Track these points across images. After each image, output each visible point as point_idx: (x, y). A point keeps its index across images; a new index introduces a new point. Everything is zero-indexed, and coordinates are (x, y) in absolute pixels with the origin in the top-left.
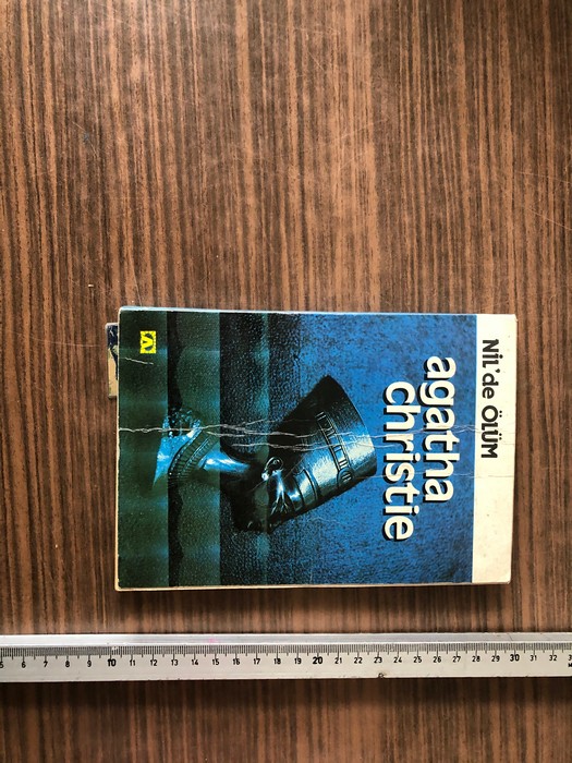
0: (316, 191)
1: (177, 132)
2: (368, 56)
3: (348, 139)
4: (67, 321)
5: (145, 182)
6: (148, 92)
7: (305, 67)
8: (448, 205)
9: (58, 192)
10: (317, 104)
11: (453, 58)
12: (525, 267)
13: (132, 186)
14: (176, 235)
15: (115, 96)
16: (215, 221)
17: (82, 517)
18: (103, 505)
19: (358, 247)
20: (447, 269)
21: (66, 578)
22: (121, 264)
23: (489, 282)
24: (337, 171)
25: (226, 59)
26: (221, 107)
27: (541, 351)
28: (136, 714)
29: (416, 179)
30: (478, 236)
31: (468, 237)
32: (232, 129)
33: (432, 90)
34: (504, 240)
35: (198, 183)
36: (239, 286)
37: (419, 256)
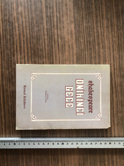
0: (61, 35)
1: (29, 23)
2: (72, 4)
3: (68, 23)
4: (5, 65)
5: (22, 34)
6: (23, 14)
8: (91, 37)
9: (3, 37)
10: (61, 15)
11: (92, 4)
12: (110, 51)
13: (19, 35)
14: (29, 45)
15: (15, 15)
16: (38, 42)
17: (8, 110)
18: (13, 107)
19: (71, 47)
20: (92, 52)
21: (5, 124)
22: (17, 52)
23: (101, 55)
24: (65, 30)
25: (40, 6)
26: (39, 17)
27: (115, 70)
28: (21, 156)
29: (84, 31)
30: (99, 44)
31: (96, 44)
32: (41, 22)
33: (87, 11)
34: (105, 45)
35: (34, 34)
36: (43, 57)
37: (85, 49)
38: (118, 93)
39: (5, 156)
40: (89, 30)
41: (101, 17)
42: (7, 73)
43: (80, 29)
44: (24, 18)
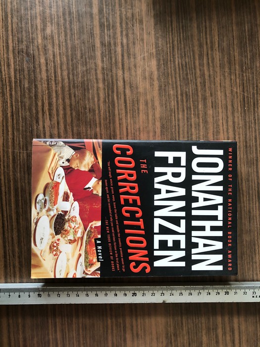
0: (130, 81)
1: (67, 56)
2: (152, 20)
3: (144, 57)
4: (19, 141)
5: (53, 78)
6: (54, 38)
7: (124, 26)
8: (190, 85)
9: (15, 83)
10: (130, 42)
11: (191, 19)
12: (227, 112)
13: (48, 80)
14: (67, 101)
15: (40, 41)
16: (85, 95)
19: (150, 105)
20: (191, 114)
21: (19, 257)
22: (43, 115)
23: (210, 120)
24: (139, 71)
25: (89, 23)
26: (87, 45)
28: (52, 320)
29: (176, 74)
30: (205, 99)
31: (200, 100)
32: (92, 54)
33: (181, 34)
34: (217, 101)
35: (77, 78)
36: (96, 124)
37: (178, 109)
39: (20, 320)
40: (186, 71)
41: (209, 45)
42: (23, 156)
43: (168, 69)
44: (56, 47)
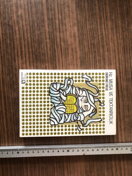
38: (125, 97)
39: (8, 166)
40: (93, 32)
41: (105, 18)
42: (8, 79)
43: (84, 31)
44: (24, 21)
